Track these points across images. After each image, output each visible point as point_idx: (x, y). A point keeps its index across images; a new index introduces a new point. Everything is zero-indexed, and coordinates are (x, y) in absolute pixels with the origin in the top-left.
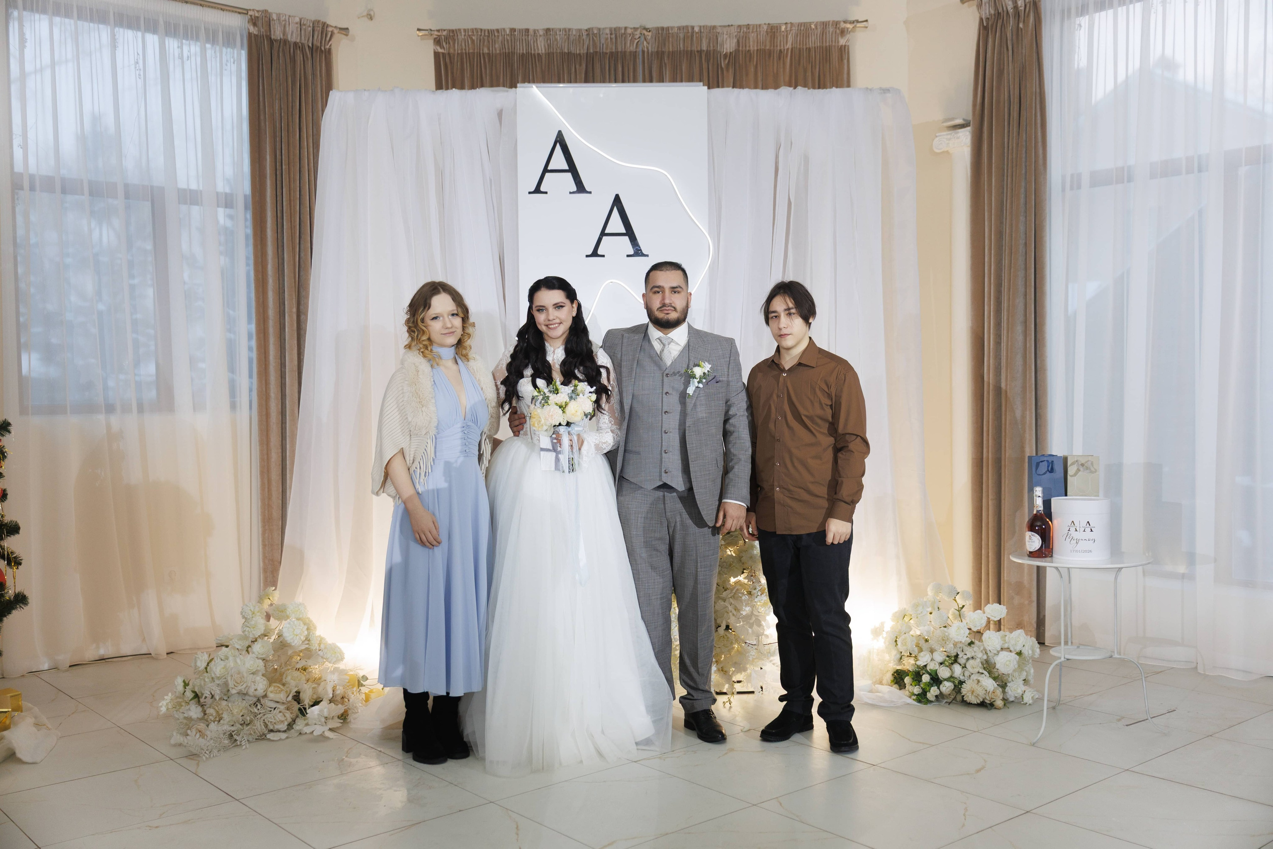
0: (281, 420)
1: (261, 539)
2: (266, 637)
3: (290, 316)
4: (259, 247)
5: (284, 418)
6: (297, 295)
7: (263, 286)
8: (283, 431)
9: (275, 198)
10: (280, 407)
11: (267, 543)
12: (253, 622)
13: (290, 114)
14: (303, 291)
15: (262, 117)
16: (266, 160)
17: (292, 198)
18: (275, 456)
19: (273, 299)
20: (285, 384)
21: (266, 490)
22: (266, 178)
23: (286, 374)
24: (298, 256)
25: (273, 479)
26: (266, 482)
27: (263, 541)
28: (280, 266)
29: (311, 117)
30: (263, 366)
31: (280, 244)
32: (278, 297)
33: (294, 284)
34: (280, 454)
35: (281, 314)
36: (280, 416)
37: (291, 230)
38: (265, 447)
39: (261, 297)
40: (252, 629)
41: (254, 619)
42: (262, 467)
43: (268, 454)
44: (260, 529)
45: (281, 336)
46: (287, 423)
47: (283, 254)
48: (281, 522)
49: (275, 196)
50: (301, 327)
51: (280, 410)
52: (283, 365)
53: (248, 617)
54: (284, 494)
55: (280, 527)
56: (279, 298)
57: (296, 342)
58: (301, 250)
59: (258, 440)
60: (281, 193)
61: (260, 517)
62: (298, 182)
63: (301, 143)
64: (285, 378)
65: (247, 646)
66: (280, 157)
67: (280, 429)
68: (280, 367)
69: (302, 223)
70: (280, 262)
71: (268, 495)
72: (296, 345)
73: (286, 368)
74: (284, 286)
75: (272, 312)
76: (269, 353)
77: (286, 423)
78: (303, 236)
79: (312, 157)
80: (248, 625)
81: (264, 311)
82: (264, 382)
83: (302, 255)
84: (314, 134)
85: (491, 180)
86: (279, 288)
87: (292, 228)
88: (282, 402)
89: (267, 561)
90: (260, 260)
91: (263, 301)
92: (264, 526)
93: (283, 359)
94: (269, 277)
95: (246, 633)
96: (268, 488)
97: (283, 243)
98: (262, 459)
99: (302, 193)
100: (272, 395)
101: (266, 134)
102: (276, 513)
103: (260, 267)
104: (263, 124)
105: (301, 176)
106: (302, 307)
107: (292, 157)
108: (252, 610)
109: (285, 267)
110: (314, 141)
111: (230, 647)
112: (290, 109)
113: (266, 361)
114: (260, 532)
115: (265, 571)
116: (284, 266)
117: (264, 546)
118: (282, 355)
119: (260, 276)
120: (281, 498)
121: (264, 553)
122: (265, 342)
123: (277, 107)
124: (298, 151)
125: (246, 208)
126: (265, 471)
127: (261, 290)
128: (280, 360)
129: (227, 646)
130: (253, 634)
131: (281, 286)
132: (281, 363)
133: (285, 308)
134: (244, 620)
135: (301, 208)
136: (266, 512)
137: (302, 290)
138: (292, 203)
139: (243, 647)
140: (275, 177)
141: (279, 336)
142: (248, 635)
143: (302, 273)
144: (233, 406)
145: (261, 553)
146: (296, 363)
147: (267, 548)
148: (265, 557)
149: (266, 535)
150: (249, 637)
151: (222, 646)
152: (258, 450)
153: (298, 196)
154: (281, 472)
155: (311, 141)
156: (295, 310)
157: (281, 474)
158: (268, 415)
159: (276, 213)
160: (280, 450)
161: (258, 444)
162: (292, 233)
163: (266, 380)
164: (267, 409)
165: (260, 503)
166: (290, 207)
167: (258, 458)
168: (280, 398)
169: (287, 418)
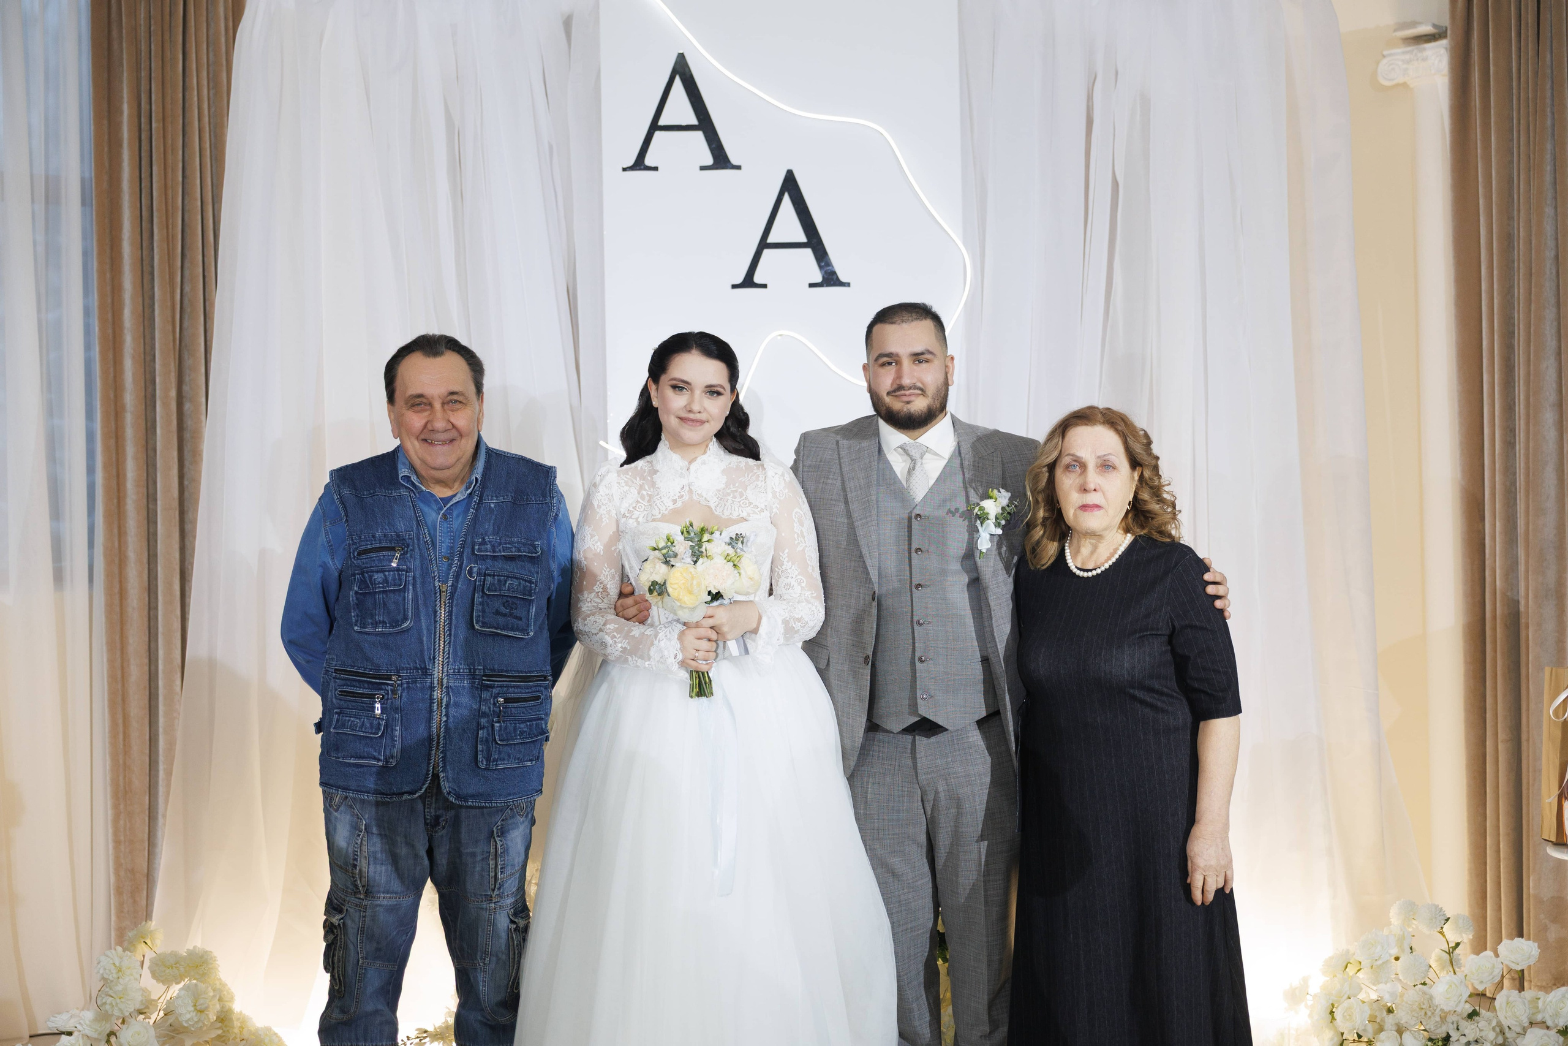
0: (147, 603)
1: (110, 831)
2: (142, 1017)
3: (165, 405)
4: (108, 275)
5: (152, 600)
6: (177, 365)
7: (114, 349)
8: (152, 624)
9: (138, 184)
10: (146, 577)
11: (122, 838)
12: (119, 988)
13: (166, 26)
14: (189, 359)
15: (115, 34)
16: (122, 113)
17: (169, 183)
18: (136, 672)
19: (133, 374)
20: (155, 534)
21: (121, 737)
22: (121, 145)
23: (156, 515)
24: (178, 291)
25: (132, 714)
26: (120, 721)
27: (116, 833)
28: (146, 309)
29: (205, 30)
30: (115, 501)
31: (146, 268)
32: (143, 370)
33: (172, 344)
34: (147, 668)
35: (149, 401)
36: (146, 595)
37: (168, 244)
38: (118, 653)
39: (112, 369)
40: (118, 1001)
41: (121, 981)
42: (112, 693)
43: (122, 668)
44: (110, 812)
45: (147, 442)
46: (160, 608)
47: (153, 287)
48: (147, 798)
49: (138, 179)
50: (185, 426)
51: (146, 584)
52: (151, 497)
53: (111, 978)
54: (152, 744)
55: (147, 807)
56: (145, 371)
57: (175, 454)
58: (186, 280)
59: (104, 642)
60: (149, 173)
61: (109, 789)
62: (180, 153)
63: (187, 79)
64: (156, 523)
65: (108, 1032)
66: (148, 107)
67: (146, 619)
68: (145, 501)
69: (187, 230)
70: (146, 304)
71: (124, 745)
72: (176, 460)
73: (156, 504)
74: (153, 348)
75: (130, 398)
76: (125, 475)
77: (156, 608)
78: (188, 253)
79: (205, 106)
80: (111, 993)
81: (116, 396)
82: (116, 531)
83: (187, 289)
84: (210, 62)
85: (551, 147)
86: (145, 353)
87: (169, 239)
88: (149, 568)
89: (122, 873)
90: (109, 300)
91: (115, 377)
92: (116, 807)
93: (150, 487)
94: (126, 331)
95: (108, 1007)
96: (124, 733)
97: (152, 267)
98: (112, 678)
99: (188, 173)
100: (131, 555)
101: (121, 64)
102: (139, 781)
103: (110, 315)
104: (115, 46)
105: (186, 140)
106: (186, 388)
107: (169, 106)
108: (117, 964)
109: (157, 312)
110: (211, 76)
111: (76, 1034)
112: (167, 18)
113: (119, 490)
114: (110, 818)
115: (119, 891)
116: (153, 311)
117: (117, 842)
118: (150, 482)
119: (110, 331)
120: (147, 751)
121: (117, 859)
122: (117, 454)
123: (142, 15)
124: (181, 95)
125: (83, 203)
126: (118, 699)
127: (111, 356)
128: (145, 488)
129: (70, 1034)
130: (120, 1010)
131: (148, 348)
132: (148, 493)
133: (155, 390)
134: (102, 983)
135: (186, 202)
136: (121, 778)
137: (186, 355)
138: (170, 192)
139: (100, 1034)
140: (137, 144)
141: (144, 443)
142: (110, 1013)
143: (186, 324)
144: (59, 576)
145: (111, 858)
146: (175, 493)
147: (122, 848)
148: (118, 865)
149: (122, 822)
150: (113, 1015)
151: (63, 1033)
152: (105, 660)
153: (180, 179)
154: (147, 701)
155: (204, 74)
156: (173, 393)
157: (147, 706)
158: (122, 594)
159: (139, 211)
160: (147, 661)
161: (105, 648)
162: (168, 250)
163: (119, 527)
164: (121, 582)
165: (108, 762)
166: (166, 199)
167: (106, 676)
168: (145, 560)
169: (160, 598)
